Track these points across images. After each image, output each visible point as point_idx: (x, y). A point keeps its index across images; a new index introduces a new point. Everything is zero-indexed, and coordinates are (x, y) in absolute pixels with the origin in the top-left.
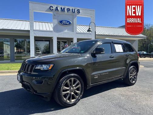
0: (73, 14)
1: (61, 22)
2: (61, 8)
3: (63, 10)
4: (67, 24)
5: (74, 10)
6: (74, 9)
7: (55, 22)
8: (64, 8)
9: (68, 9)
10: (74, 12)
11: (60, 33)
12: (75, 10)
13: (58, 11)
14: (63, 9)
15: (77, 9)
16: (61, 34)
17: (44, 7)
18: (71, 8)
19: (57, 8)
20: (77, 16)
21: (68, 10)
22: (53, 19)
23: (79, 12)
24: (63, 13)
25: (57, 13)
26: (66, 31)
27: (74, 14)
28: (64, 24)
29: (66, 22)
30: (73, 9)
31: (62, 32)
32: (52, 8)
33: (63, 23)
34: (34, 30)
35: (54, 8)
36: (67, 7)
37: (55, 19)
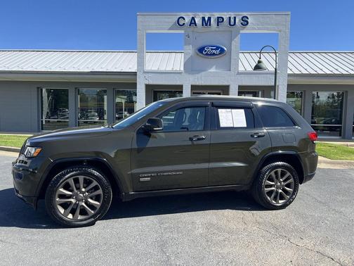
0: (231, 29)
1: (201, 50)
2: (203, 18)
3: (206, 22)
4: (214, 54)
5: (232, 20)
6: (232, 17)
7: (189, 51)
8: (209, 19)
9: (218, 18)
10: (232, 23)
11: (199, 75)
12: (235, 18)
13: (196, 25)
14: (206, 19)
15: (241, 17)
16: (201, 78)
17: (167, 20)
18: (225, 16)
19: (193, 18)
20: (241, 32)
21: (218, 22)
22: (185, 44)
23: (245, 22)
24: (206, 29)
25: (193, 31)
26: (213, 70)
27: (233, 29)
28: (207, 54)
29: (212, 49)
30: (230, 18)
31: (203, 73)
32: (181, 22)
33: (206, 51)
34: (145, 72)
35: (187, 20)
36: (217, 15)
37: (189, 44)
